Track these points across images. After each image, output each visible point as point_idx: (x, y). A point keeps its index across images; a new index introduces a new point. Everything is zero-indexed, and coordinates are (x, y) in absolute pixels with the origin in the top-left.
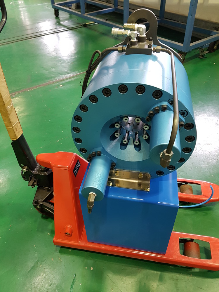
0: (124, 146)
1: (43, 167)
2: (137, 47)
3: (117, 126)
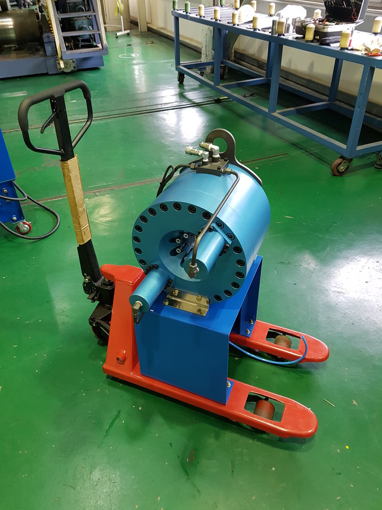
1: (107, 280)
2: (207, 167)
3: (178, 241)
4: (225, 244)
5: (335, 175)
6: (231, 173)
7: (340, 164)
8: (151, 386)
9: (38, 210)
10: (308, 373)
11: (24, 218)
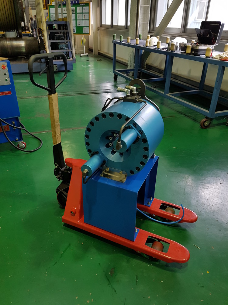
0: (113, 152)
1: (68, 167)
2: (129, 98)
3: (111, 138)
4: (138, 136)
5: (202, 128)
6: (142, 102)
7: (205, 121)
8: (90, 229)
9: (31, 137)
10: (184, 230)
11: (22, 140)
